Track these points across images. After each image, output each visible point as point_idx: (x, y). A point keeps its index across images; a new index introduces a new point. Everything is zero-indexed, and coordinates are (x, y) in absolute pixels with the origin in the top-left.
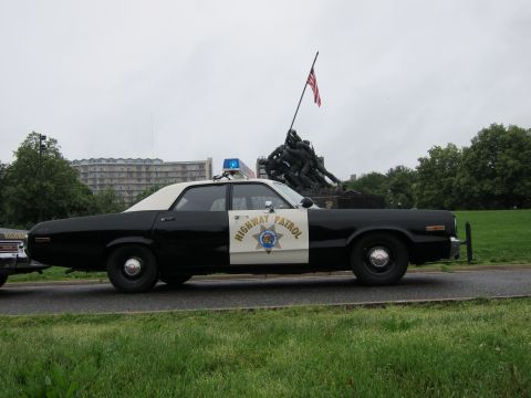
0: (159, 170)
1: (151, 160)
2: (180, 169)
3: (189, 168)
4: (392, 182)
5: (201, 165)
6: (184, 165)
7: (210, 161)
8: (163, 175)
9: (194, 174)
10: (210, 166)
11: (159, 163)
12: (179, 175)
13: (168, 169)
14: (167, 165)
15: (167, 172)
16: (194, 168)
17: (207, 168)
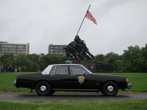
0: (6, 46)
1: (3, 42)
2: (15, 47)
3: (19, 47)
5: (25, 46)
6: (17, 45)
7: (28, 44)
8: (8, 49)
9: (21, 50)
10: (28, 46)
11: (6, 44)
12: (15, 49)
13: (10, 47)
14: (10, 45)
16: (21, 47)
17: (27, 47)
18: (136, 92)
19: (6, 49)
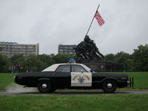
0: (16, 47)
1: (13, 43)
2: (25, 47)
3: (29, 47)
4: (119, 58)
5: (34, 46)
6: (27, 46)
7: (38, 45)
8: (18, 50)
9: (31, 50)
10: (38, 47)
11: (16, 44)
12: (25, 50)
13: (20, 47)
14: (19, 45)
15: (19, 49)
16: (31, 47)
17: (36, 48)
18: (142, 89)
19: (16, 50)
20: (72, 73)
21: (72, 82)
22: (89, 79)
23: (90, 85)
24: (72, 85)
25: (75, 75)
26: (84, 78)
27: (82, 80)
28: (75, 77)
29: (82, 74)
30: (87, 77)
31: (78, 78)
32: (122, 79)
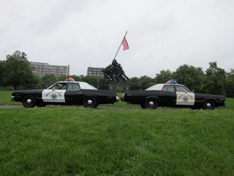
0: (47, 68)
1: (44, 64)
2: (56, 68)
3: (59, 68)
5: (65, 67)
6: (58, 67)
7: (69, 66)
9: (62, 71)
10: (69, 68)
11: (47, 65)
12: (56, 71)
13: (51, 68)
14: (51, 66)
15: (50, 69)
16: (62, 68)
17: (67, 68)
19: (47, 70)
20: (177, 93)
21: (178, 100)
22: (192, 98)
23: (193, 104)
24: (177, 104)
25: (180, 95)
26: (188, 97)
27: (186, 99)
28: (180, 97)
29: (186, 94)
30: (191, 97)
31: (183, 97)
32: (220, 99)
